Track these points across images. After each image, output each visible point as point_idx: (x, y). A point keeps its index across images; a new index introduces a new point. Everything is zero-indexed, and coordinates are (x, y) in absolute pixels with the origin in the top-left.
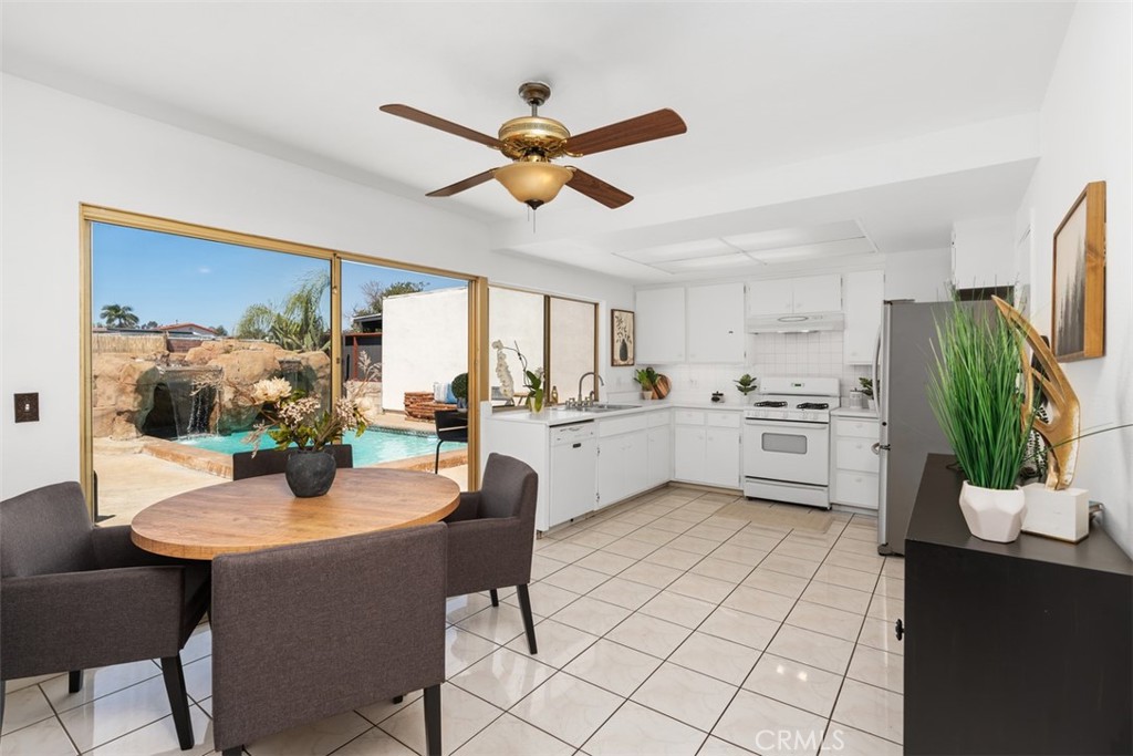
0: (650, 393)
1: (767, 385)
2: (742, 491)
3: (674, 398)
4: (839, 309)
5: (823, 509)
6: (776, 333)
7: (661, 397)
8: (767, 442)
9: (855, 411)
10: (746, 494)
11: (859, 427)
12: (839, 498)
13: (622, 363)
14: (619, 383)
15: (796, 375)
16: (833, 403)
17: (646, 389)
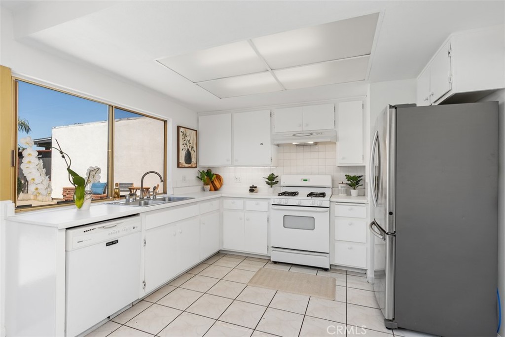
0: (208, 187)
1: (286, 180)
2: (270, 257)
3: (225, 190)
4: (333, 127)
5: (326, 270)
6: (291, 144)
7: (216, 189)
8: (287, 222)
9: (342, 197)
10: (272, 260)
11: (351, 210)
12: (337, 262)
13: (187, 165)
14: (184, 179)
15: (304, 174)
16: (328, 192)
17: (206, 184)
